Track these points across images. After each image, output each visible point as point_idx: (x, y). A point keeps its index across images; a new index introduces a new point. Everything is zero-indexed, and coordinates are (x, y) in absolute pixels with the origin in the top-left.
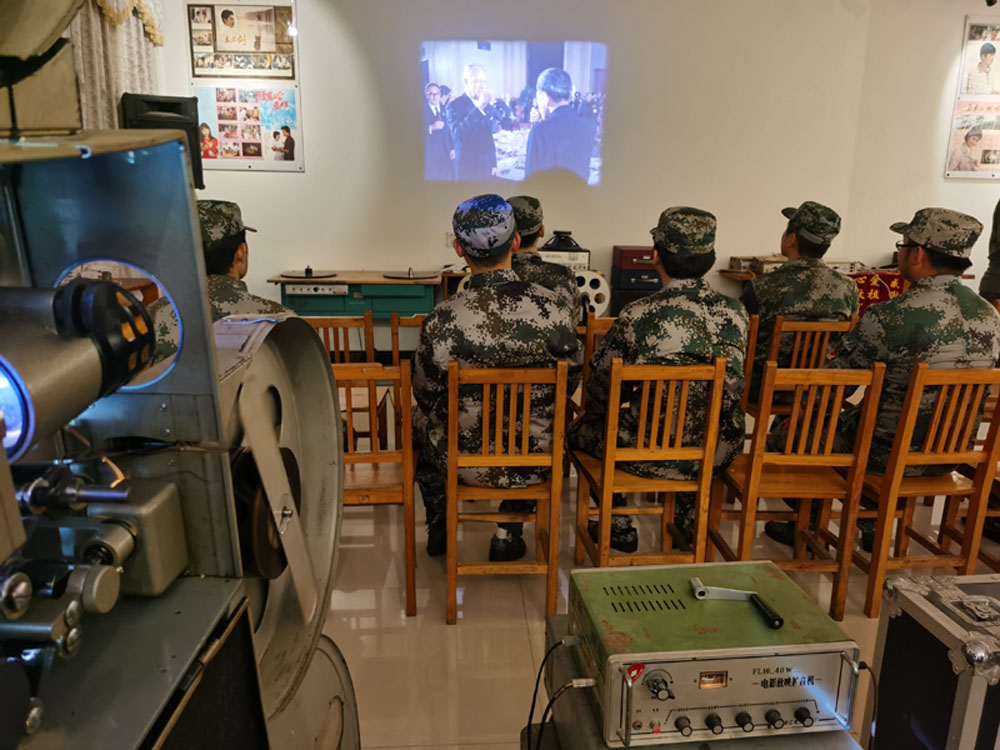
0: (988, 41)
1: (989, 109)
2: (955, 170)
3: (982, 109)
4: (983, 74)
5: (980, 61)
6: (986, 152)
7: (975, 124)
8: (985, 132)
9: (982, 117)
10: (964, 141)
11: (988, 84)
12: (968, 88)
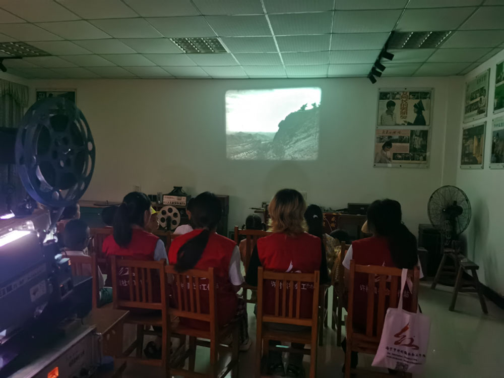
0: (391, 100)
1: (395, 132)
2: (378, 163)
3: (390, 133)
4: (390, 115)
5: (387, 109)
6: (395, 154)
7: (387, 140)
8: (393, 144)
9: (390, 137)
10: (382, 148)
11: (393, 120)
12: (381, 123)
